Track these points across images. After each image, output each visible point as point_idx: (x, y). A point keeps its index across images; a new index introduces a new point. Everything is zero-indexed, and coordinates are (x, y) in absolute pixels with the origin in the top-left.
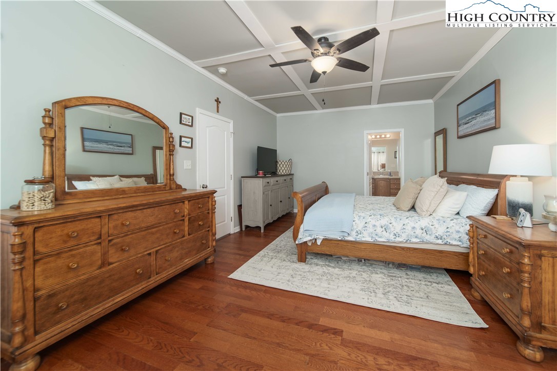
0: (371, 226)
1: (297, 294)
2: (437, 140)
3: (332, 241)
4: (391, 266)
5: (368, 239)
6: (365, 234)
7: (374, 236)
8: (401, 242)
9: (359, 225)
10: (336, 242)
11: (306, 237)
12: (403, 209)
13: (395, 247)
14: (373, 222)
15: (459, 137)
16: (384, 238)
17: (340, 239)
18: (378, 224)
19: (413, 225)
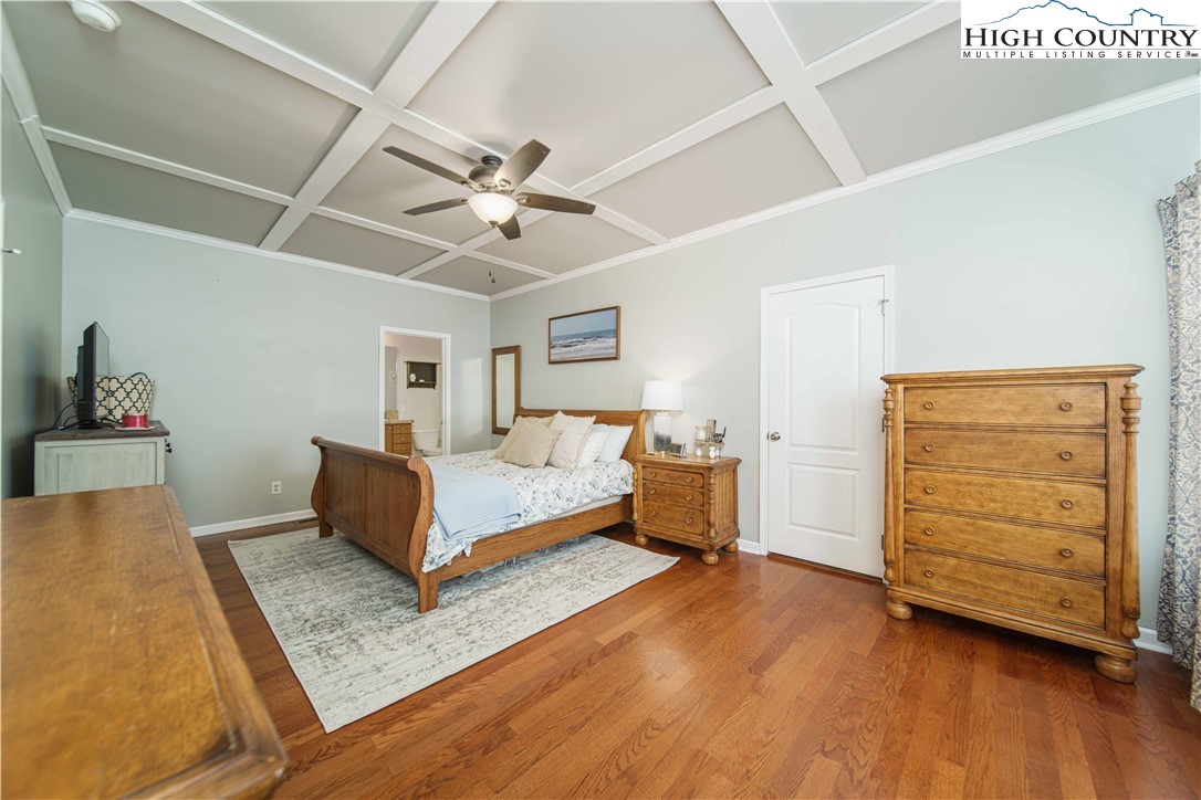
0: (541, 496)
1: (520, 645)
2: (498, 361)
3: (488, 542)
4: (547, 552)
5: (542, 517)
6: (535, 510)
7: (548, 509)
8: (574, 509)
9: (527, 496)
10: (494, 540)
11: (453, 547)
12: (538, 464)
13: (565, 519)
14: (543, 489)
15: (551, 363)
16: (559, 508)
17: (502, 531)
18: (548, 490)
19: (582, 481)
